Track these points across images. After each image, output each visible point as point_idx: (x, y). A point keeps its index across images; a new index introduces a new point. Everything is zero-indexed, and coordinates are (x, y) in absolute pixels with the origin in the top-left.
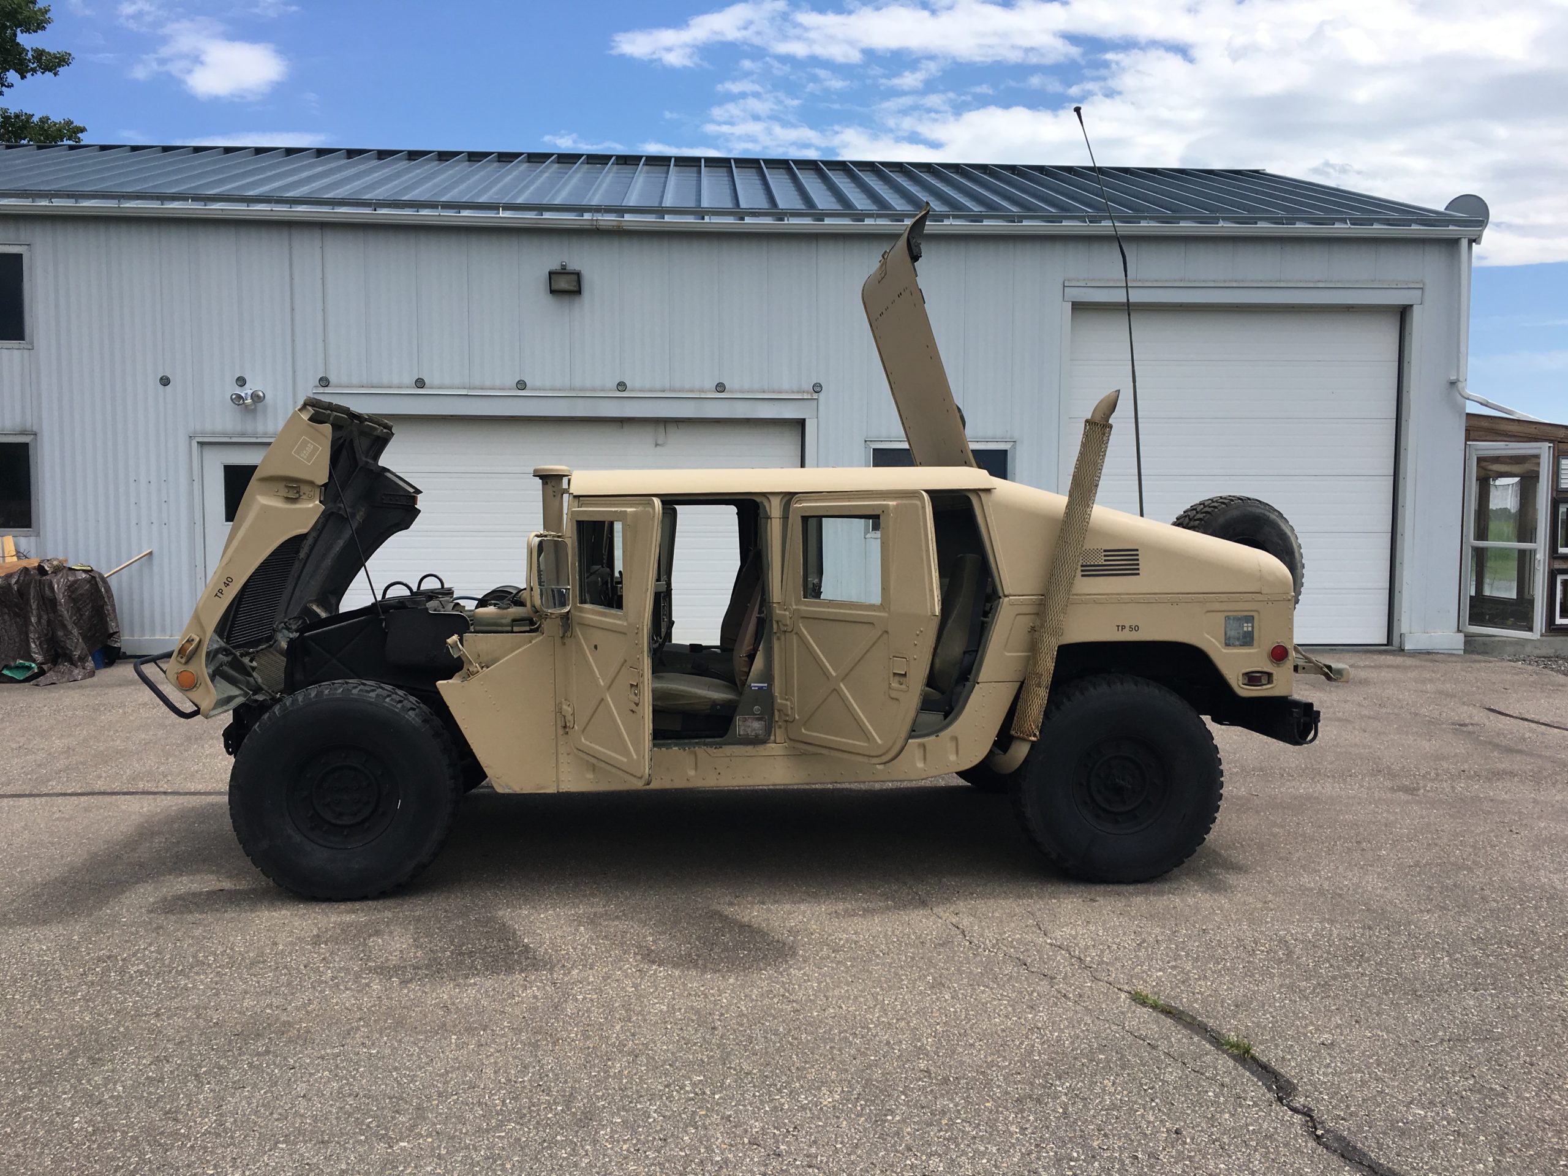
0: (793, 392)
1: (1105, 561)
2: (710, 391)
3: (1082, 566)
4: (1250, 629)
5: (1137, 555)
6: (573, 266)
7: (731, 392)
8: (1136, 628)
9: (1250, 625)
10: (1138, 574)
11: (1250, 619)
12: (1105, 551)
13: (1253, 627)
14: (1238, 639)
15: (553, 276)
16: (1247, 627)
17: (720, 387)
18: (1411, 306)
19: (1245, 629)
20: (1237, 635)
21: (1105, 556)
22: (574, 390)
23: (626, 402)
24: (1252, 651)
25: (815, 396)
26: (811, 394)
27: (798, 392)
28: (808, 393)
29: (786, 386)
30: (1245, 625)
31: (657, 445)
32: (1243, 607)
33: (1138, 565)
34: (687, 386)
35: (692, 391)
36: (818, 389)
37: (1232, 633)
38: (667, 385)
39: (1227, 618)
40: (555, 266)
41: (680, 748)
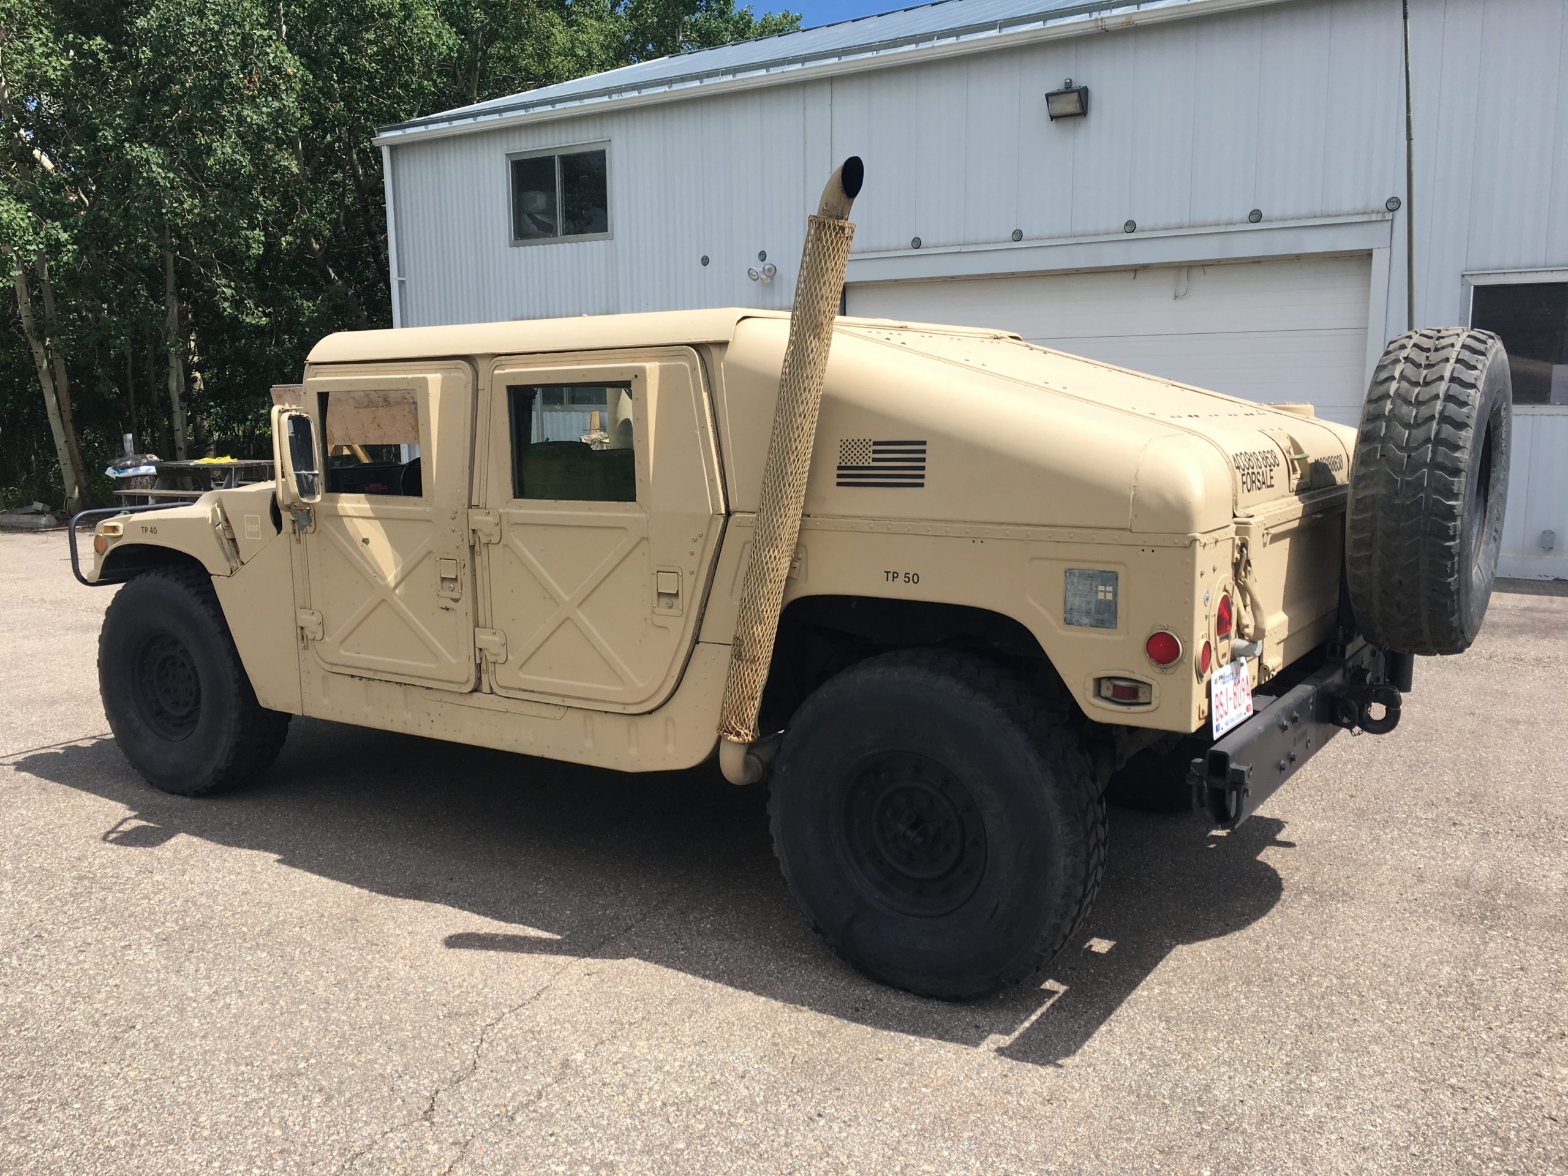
0: (1356, 214)
1: (874, 460)
2: (1242, 222)
3: (839, 468)
4: (1110, 597)
5: (924, 452)
6: (1079, 83)
7: (1271, 220)
8: (913, 578)
9: (1110, 589)
10: (922, 485)
11: (1110, 578)
12: (875, 443)
13: (1115, 594)
14: (1088, 613)
15: (1050, 98)
16: (1104, 593)
17: (1256, 216)
19: (1101, 596)
20: (1084, 606)
21: (875, 452)
22: (1075, 236)
23: (1133, 245)
24: (1112, 638)
25: (1389, 216)
26: (1383, 213)
27: (1364, 213)
28: (1378, 212)
29: (1347, 206)
30: (1101, 588)
31: (1176, 297)
32: (1100, 557)
33: (923, 468)
34: (1211, 218)
35: (1217, 225)
36: (1394, 206)
37: (1076, 602)
38: (1186, 219)
39: (1069, 572)
40: (1057, 85)
41: (397, 683)
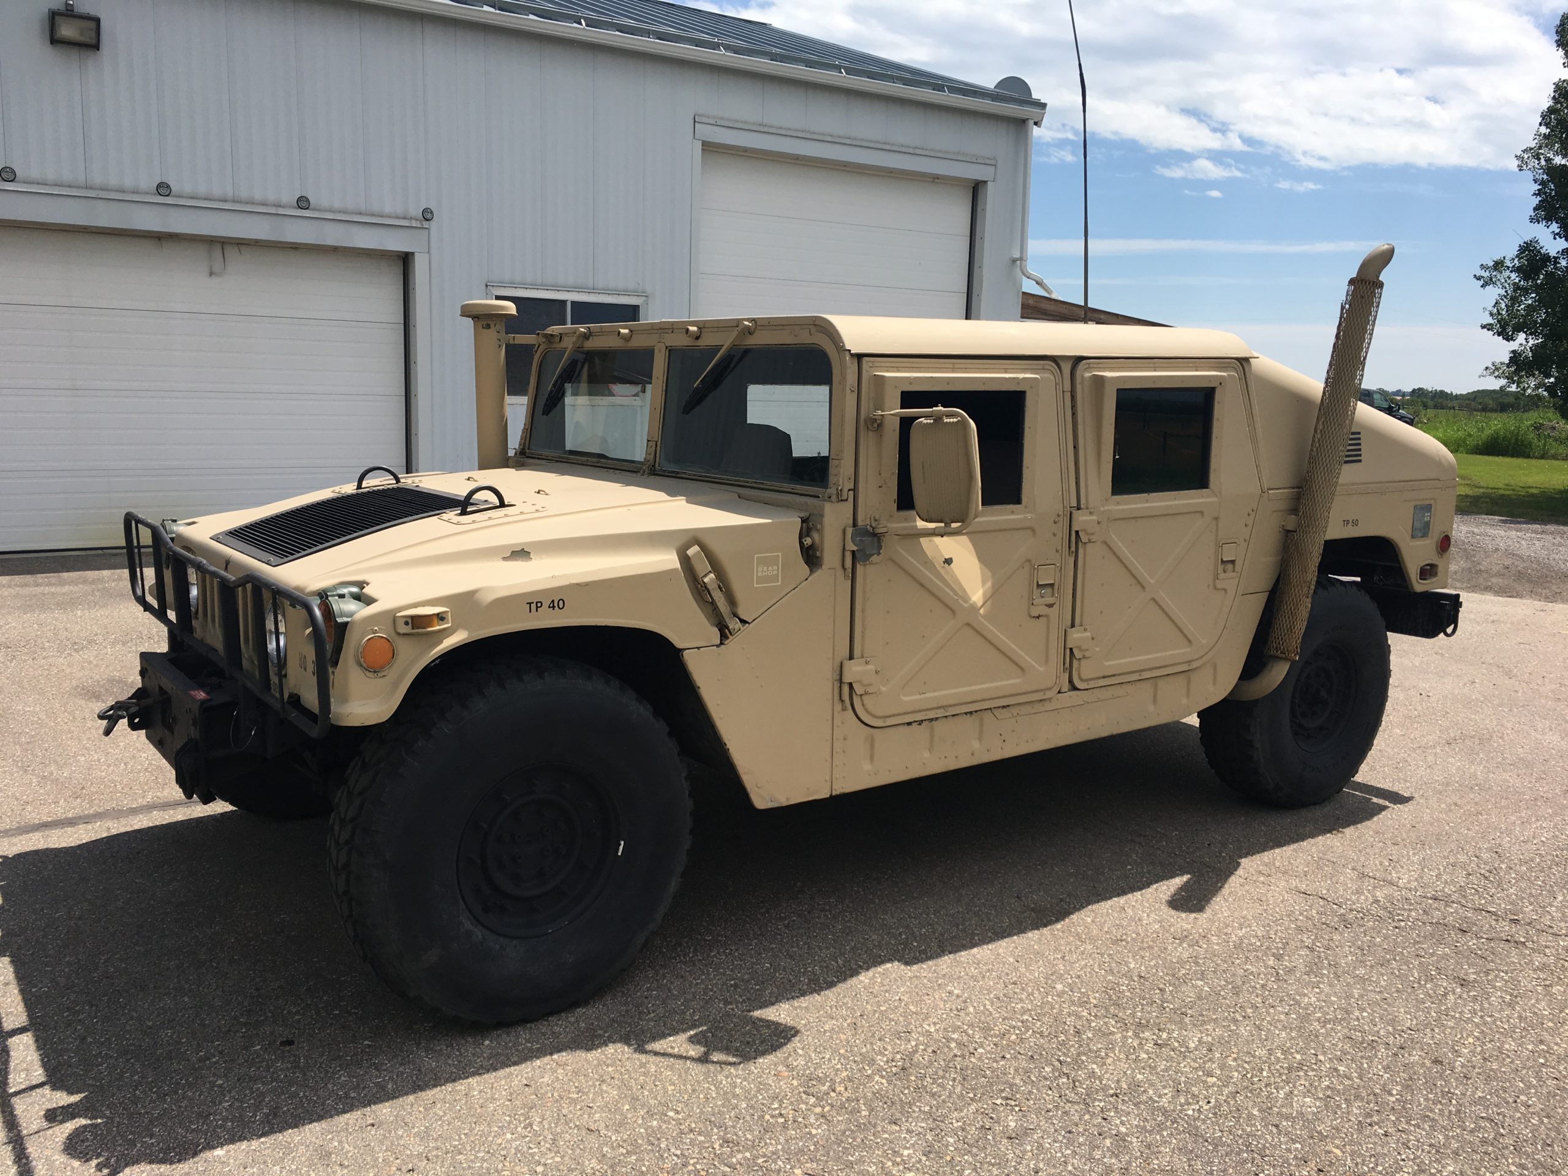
0: (397, 218)
2: (289, 206)
4: (1428, 518)
6: (87, 6)
7: (314, 209)
8: (1355, 523)
9: (1428, 514)
10: (1360, 461)
11: (1428, 508)
13: (1430, 516)
14: (1420, 530)
16: (1426, 516)
17: (303, 202)
18: (985, 182)
19: (1425, 519)
20: (1420, 526)
22: (91, 188)
23: (172, 210)
24: (1427, 541)
25: (426, 224)
26: (421, 221)
27: (404, 218)
28: (416, 220)
29: (388, 209)
31: (211, 274)
32: (1425, 495)
33: (1359, 450)
34: (256, 197)
35: (264, 204)
36: (429, 216)
37: (1417, 524)
38: (230, 194)
39: (1415, 507)
40: (57, 4)
41: (966, 713)
